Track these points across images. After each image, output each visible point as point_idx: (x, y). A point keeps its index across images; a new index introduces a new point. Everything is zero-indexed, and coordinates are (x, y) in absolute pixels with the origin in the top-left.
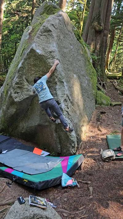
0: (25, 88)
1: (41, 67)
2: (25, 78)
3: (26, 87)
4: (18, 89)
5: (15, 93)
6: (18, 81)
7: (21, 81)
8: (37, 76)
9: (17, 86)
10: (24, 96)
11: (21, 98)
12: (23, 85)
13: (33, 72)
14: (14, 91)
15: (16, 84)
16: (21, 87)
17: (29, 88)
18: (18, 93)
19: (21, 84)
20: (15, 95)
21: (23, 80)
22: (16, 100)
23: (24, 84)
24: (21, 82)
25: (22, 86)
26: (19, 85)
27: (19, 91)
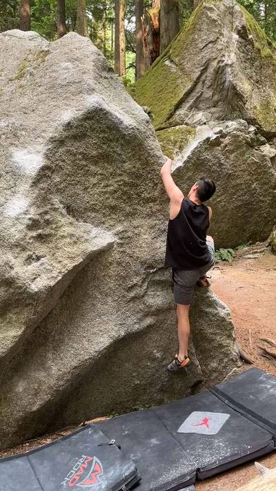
0: (63, 237)
1: (124, 162)
2: (61, 202)
3: (67, 230)
4: (37, 244)
5: (29, 260)
6: (37, 217)
7: (46, 213)
8: (111, 188)
9: (34, 234)
10: (66, 262)
11: (55, 274)
12: (54, 226)
13: (94, 180)
14: (25, 255)
15: (30, 228)
16: (50, 235)
17: (78, 232)
18: (38, 258)
19: (48, 222)
20: (30, 268)
21: (55, 210)
22: (35, 287)
23: (60, 224)
24: (48, 217)
25: (53, 232)
26: (40, 231)
27: (41, 249)
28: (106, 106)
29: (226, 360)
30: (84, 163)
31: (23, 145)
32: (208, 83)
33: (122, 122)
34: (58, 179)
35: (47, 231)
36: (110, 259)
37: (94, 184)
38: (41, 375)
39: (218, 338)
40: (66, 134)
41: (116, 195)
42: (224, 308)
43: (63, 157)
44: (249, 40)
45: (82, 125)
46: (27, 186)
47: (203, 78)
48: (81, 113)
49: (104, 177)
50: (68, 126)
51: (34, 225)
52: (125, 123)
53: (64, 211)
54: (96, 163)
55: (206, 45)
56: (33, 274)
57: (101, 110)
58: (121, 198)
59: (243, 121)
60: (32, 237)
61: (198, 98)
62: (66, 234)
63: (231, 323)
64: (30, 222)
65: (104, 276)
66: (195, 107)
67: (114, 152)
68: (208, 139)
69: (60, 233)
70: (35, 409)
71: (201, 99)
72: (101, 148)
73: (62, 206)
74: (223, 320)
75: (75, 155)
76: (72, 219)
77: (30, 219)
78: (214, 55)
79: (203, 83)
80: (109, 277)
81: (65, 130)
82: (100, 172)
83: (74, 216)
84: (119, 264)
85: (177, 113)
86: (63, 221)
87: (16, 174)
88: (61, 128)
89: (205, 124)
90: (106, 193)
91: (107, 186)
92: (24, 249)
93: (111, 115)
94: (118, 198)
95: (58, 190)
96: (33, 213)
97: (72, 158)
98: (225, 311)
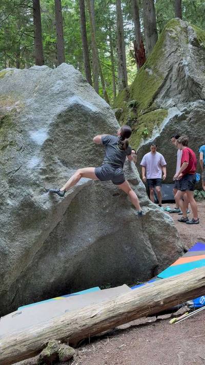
28: (80, 103)
29: (173, 252)
30: (71, 136)
31: (36, 129)
32: (174, 79)
33: (91, 110)
34: (56, 146)
35: (52, 175)
36: (91, 190)
37: (78, 147)
38: (55, 261)
39: (166, 237)
40: (59, 120)
41: (92, 152)
42: (168, 218)
43: (58, 133)
44: (201, 47)
45: (68, 115)
46: (38, 151)
47: (170, 76)
48: (66, 108)
49: (84, 143)
50: (60, 116)
51: (44, 172)
52: (93, 110)
53: (61, 164)
54: (78, 135)
55: (170, 55)
56: (44, 200)
57: (78, 105)
58: (95, 154)
59: (201, 101)
60: (43, 179)
61: (168, 90)
62: (62, 177)
63: (174, 227)
64: (41, 171)
65: (88, 201)
66: (167, 96)
67: (88, 128)
68: (176, 116)
69: (59, 176)
70: (52, 281)
71: (170, 89)
72: (80, 126)
73: (59, 161)
74: (168, 225)
75: (65, 132)
76: (66, 168)
77: (41, 169)
78: (175, 60)
79: (171, 79)
80: (92, 201)
81: (58, 118)
82: (81, 140)
83: (67, 167)
84: (97, 193)
85: (155, 101)
86: (60, 169)
87: (32, 145)
88: (56, 118)
89: (174, 106)
90: (85, 152)
91: (86, 147)
92: (39, 186)
93: (84, 106)
94: (93, 154)
95: (57, 152)
96: (42, 165)
97: (63, 134)
98: (169, 220)
